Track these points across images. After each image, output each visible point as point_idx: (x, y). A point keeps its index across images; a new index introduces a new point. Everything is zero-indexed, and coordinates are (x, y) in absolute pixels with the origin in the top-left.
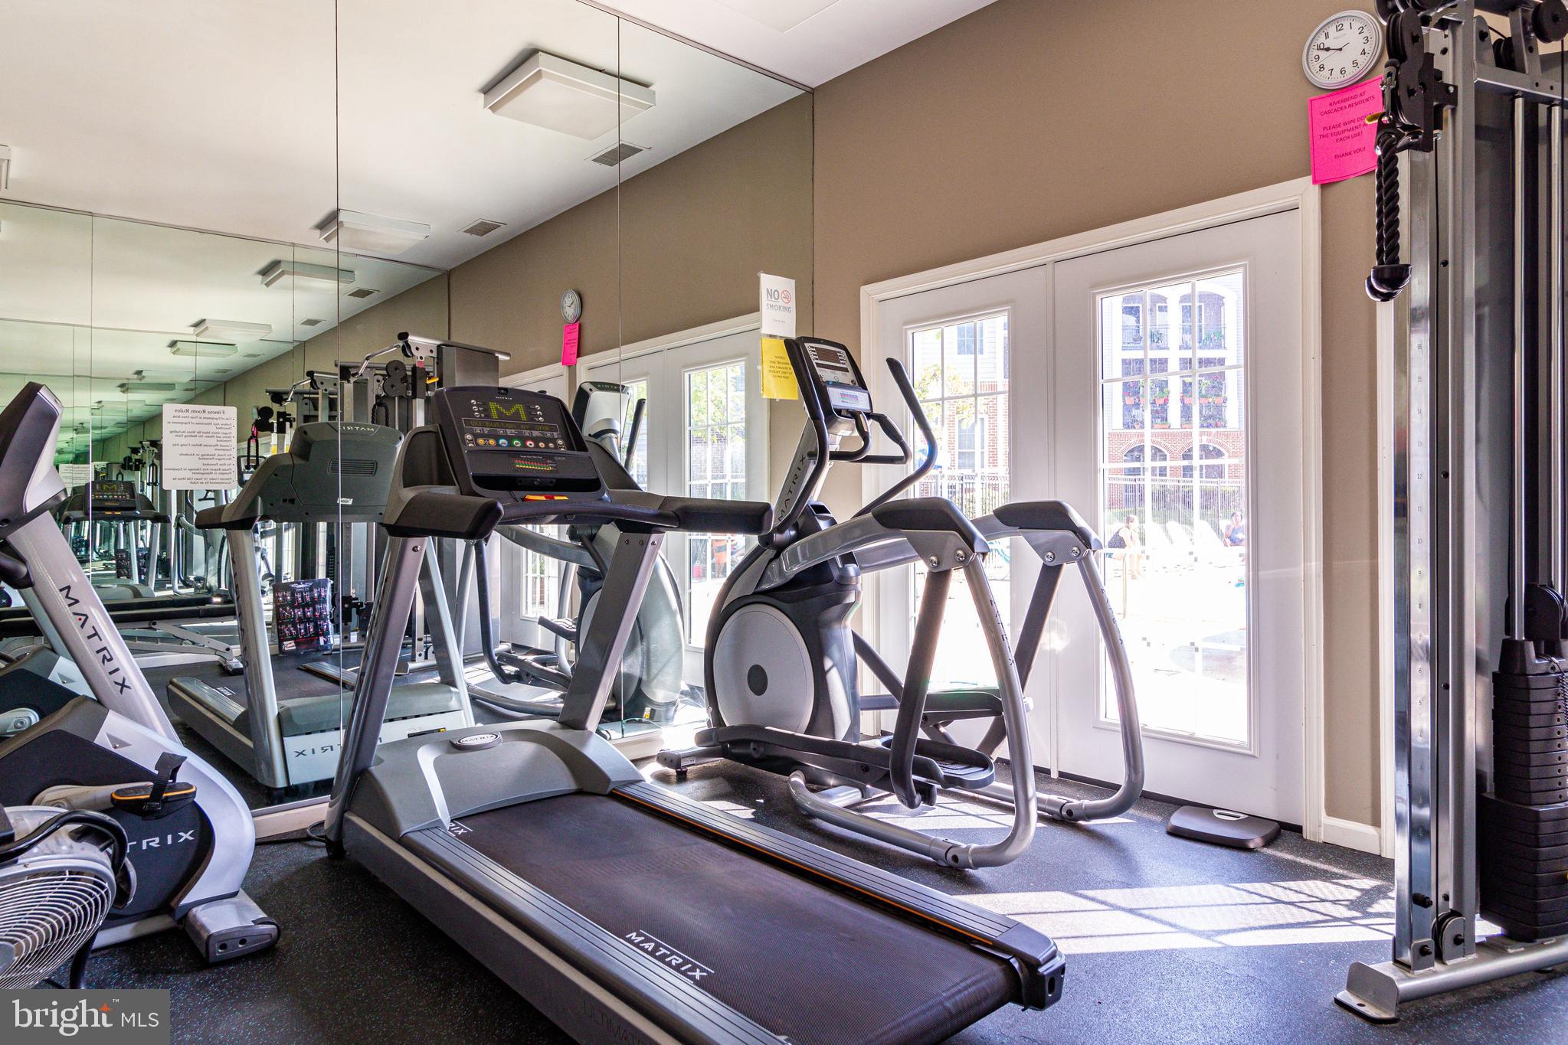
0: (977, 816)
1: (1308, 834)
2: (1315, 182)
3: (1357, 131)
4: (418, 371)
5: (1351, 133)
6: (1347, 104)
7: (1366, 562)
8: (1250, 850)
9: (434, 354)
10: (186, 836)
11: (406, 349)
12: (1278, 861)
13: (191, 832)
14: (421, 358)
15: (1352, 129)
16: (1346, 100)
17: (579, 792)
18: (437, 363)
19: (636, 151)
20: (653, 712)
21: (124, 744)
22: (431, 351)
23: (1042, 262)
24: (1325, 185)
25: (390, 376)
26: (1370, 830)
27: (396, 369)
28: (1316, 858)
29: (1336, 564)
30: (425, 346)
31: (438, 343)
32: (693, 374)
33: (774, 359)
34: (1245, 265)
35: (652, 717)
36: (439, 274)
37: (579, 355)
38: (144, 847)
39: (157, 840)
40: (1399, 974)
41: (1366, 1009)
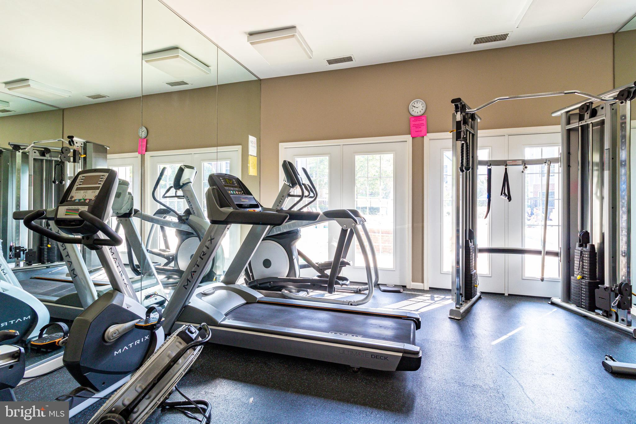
0: (338, 294)
1: (408, 287)
2: (412, 136)
3: (420, 127)
4: (77, 152)
5: (418, 127)
6: (418, 120)
7: (421, 224)
8: (401, 292)
9: (83, 146)
10: (147, 338)
11: (71, 142)
12: (407, 294)
13: (148, 336)
14: (78, 146)
15: (419, 126)
16: (418, 119)
17: (247, 303)
18: (84, 149)
19: (186, 84)
20: (216, 278)
21: (130, 306)
22: (82, 144)
23: (339, 144)
24: (413, 138)
25: (63, 153)
26: (421, 284)
27: (66, 150)
28: (414, 292)
29: (415, 224)
30: (80, 142)
31: (85, 141)
32: (204, 163)
33: (252, 163)
34: (394, 153)
35: (216, 280)
36: (57, 109)
37: (146, 151)
38: (136, 344)
39: (139, 340)
40: (459, 310)
41: (455, 318)
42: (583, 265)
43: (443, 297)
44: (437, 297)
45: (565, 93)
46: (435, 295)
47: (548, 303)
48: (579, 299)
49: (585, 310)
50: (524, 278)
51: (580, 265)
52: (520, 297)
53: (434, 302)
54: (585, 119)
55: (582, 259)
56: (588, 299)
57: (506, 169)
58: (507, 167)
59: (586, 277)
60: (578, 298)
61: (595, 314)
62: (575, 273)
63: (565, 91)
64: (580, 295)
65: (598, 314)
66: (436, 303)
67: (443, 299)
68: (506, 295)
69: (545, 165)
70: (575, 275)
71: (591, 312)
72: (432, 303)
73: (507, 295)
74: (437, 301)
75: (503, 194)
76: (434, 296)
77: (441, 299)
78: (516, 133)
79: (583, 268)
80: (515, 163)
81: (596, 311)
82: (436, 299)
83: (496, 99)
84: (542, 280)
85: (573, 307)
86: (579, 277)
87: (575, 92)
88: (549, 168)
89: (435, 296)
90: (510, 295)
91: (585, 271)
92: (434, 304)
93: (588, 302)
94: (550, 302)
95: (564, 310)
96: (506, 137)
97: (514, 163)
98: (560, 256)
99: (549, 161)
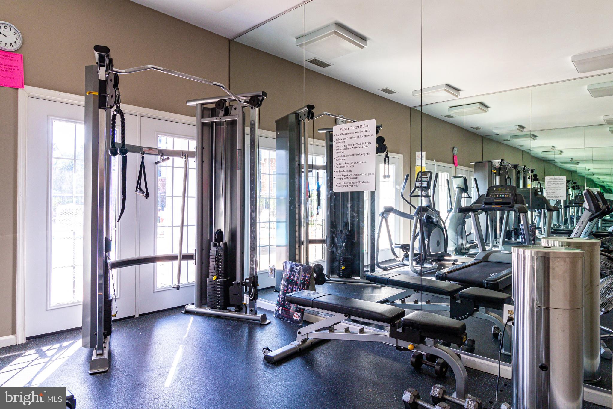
3: (10, 70)
5: (8, 70)
6: (6, 58)
16: (6, 56)
26: (12, 336)
40: (102, 357)
41: (100, 370)
42: (218, 264)
43: (57, 346)
44: (48, 350)
45: (214, 84)
46: (43, 346)
47: (182, 313)
48: (215, 301)
49: (219, 310)
50: (156, 291)
51: (216, 265)
52: (152, 314)
53: (48, 359)
54: (220, 116)
55: (217, 259)
56: (222, 298)
57: (143, 158)
58: (143, 156)
59: (220, 276)
60: (213, 300)
61: (228, 312)
62: (210, 274)
63: (214, 82)
64: (215, 296)
65: (230, 311)
66: (53, 359)
67: (60, 349)
68: (136, 316)
69: (182, 158)
70: (210, 277)
71: (225, 311)
72: (47, 363)
73: (138, 316)
74: (53, 356)
75: (138, 190)
76: (42, 350)
77: (57, 350)
78: (149, 115)
79: (218, 267)
80: (152, 151)
81: (229, 308)
82: (49, 353)
83: (149, 66)
84: (178, 288)
85: (208, 310)
86: (214, 278)
87: (221, 86)
88: (186, 161)
89: (44, 348)
90: (140, 315)
91: (220, 270)
92: (50, 362)
93: (222, 301)
94: (184, 312)
95: (200, 315)
96: (139, 117)
97: (150, 152)
98: (195, 258)
99: (187, 154)
